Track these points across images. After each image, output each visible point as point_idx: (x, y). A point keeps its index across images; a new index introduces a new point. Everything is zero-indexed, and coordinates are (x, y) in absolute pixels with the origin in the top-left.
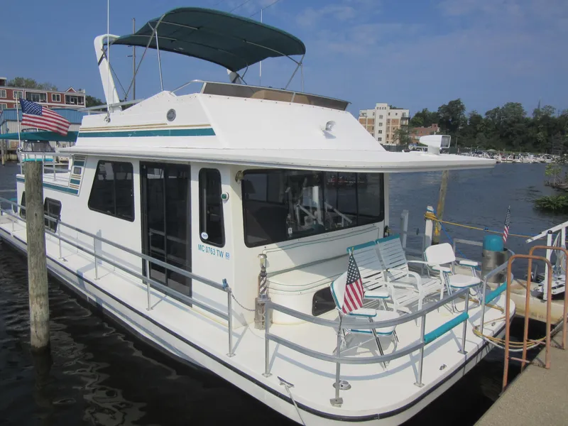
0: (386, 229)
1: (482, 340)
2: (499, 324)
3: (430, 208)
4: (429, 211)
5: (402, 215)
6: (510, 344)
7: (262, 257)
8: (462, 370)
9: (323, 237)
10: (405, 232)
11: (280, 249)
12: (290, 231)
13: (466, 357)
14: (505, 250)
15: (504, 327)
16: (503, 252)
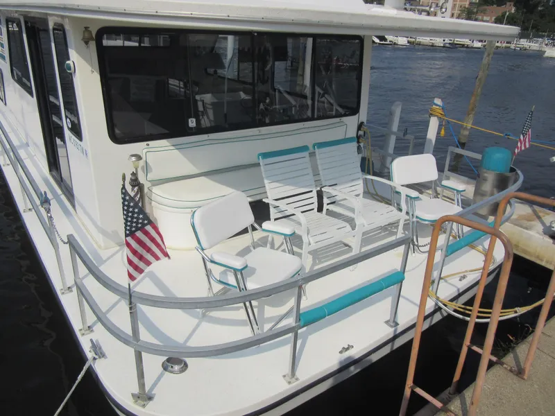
0: (360, 126)
1: (434, 303)
2: (472, 278)
3: (438, 101)
4: (437, 105)
5: (393, 108)
6: (479, 312)
7: (134, 159)
8: (390, 345)
9: (251, 134)
10: (394, 133)
11: (173, 148)
12: (192, 123)
13: (395, 331)
14: (512, 170)
15: (477, 283)
16: (509, 174)
